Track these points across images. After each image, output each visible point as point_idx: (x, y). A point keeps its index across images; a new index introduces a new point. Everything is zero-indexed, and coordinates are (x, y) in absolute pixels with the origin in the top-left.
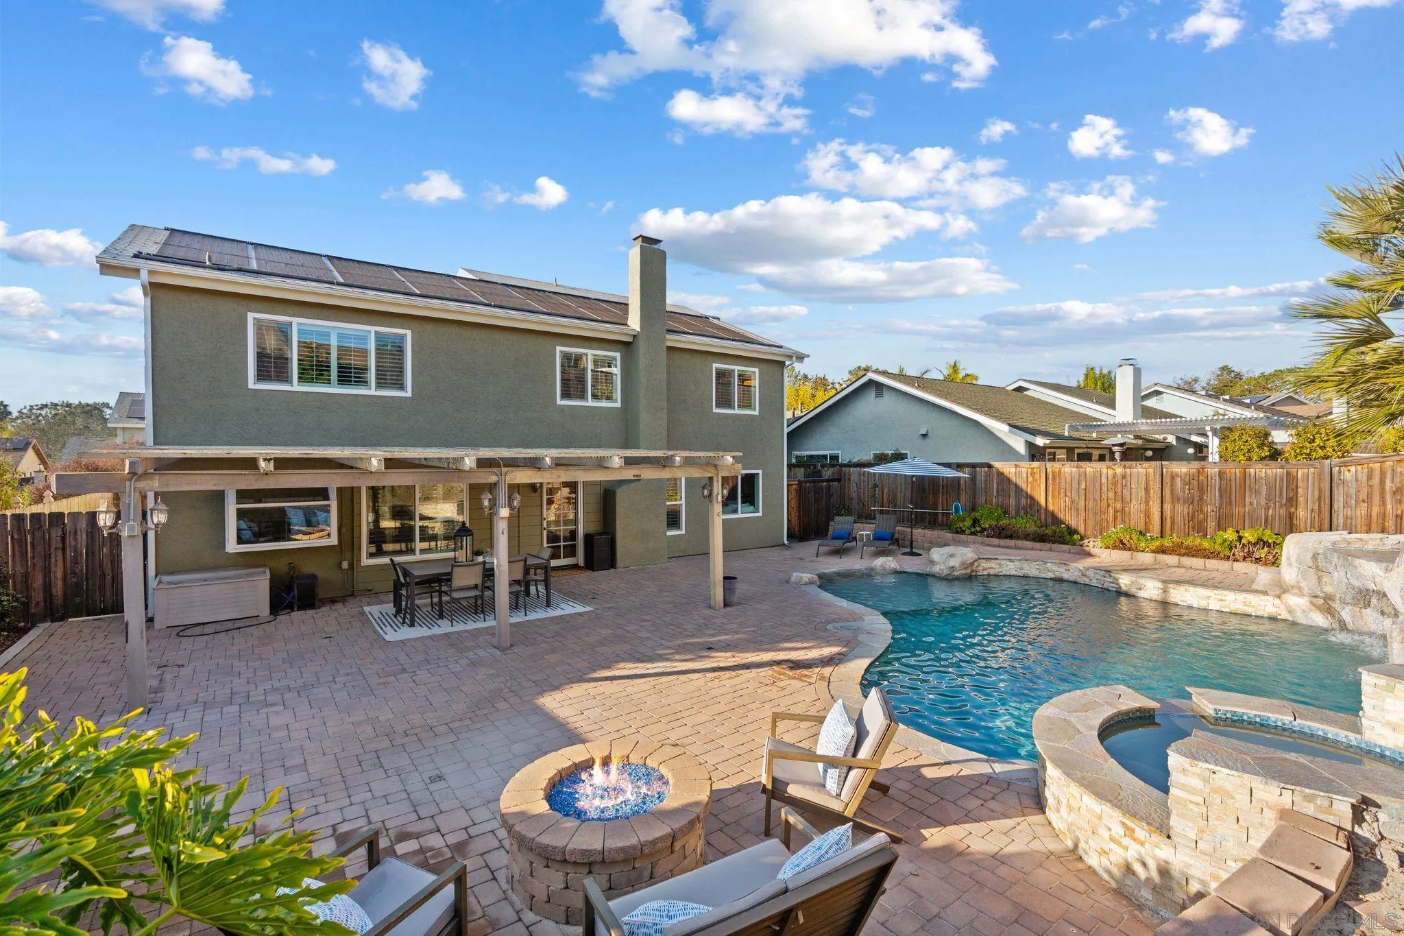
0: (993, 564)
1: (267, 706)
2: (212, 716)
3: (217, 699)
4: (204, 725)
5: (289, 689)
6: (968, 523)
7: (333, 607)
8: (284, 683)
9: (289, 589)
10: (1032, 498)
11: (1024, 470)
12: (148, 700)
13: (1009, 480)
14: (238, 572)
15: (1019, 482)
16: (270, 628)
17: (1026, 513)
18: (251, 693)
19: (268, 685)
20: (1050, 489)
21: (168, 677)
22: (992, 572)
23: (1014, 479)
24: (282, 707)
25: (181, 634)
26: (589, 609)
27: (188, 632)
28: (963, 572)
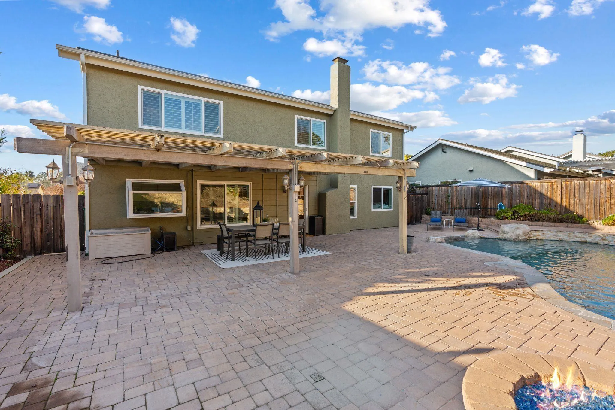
0: (540, 234)
1: (160, 307)
2: (124, 314)
3: (127, 302)
4: (119, 320)
5: (173, 296)
6: (510, 213)
7: (184, 250)
8: (168, 292)
9: (161, 239)
10: (551, 199)
11: (546, 184)
12: (82, 302)
13: (535, 190)
14: (133, 230)
15: (542, 191)
16: (152, 260)
17: (547, 207)
18: (148, 298)
19: (158, 293)
20: (564, 193)
21: (96, 286)
22: (539, 238)
23: (539, 189)
24: (171, 309)
25: (103, 262)
26: (328, 253)
27: (107, 261)
28: (524, 237)
